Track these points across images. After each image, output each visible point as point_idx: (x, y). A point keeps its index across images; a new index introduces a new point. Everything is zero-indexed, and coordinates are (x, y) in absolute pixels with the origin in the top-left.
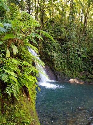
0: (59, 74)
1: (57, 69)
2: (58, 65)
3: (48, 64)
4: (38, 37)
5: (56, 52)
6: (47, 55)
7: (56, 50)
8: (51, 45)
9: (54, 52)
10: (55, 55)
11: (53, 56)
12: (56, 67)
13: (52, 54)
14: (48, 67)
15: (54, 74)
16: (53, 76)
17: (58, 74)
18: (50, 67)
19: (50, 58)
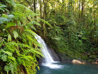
0: (63, 56)
1: (60, 51)
2: (61, 47)
3: (53, 47)
4: (36, 24)
5: (59, 36)
6: (51, 39)
7: (58, 35)
8: (54, 31)
9: (57, 36)
10: (58, 39)
11: (56, 40)
12: (60, 49)
13: (55, 38)
14: (53, 50)
15: (58, 56)
16: (57, 57)
17: (61, 56)
18: (54, 49)
19: (53, 41)
